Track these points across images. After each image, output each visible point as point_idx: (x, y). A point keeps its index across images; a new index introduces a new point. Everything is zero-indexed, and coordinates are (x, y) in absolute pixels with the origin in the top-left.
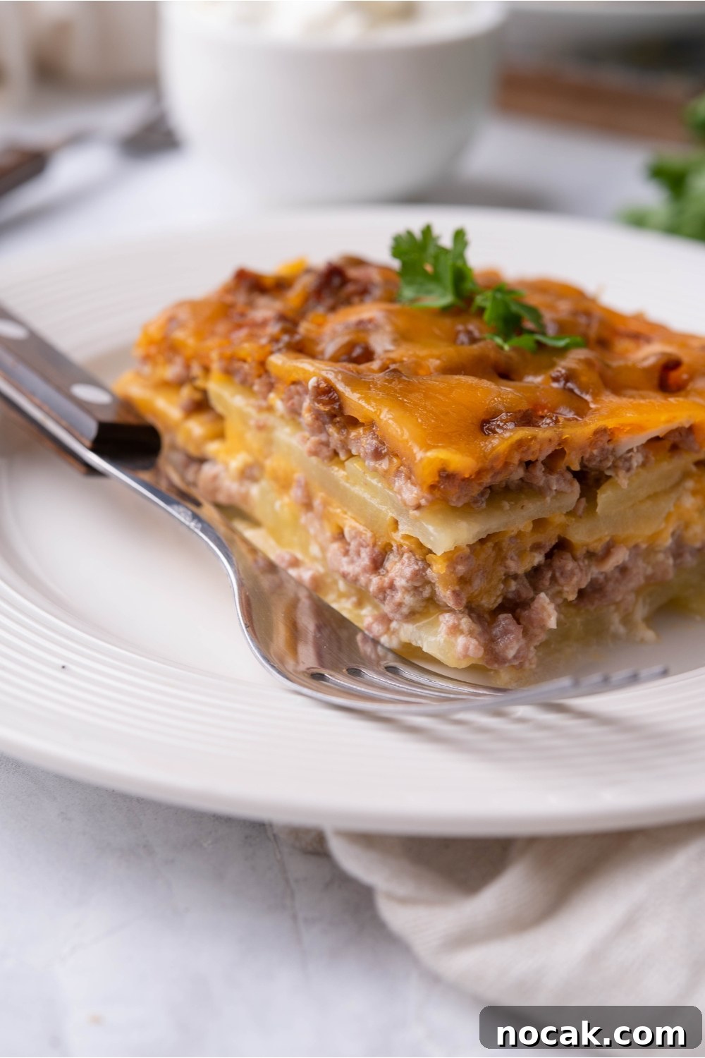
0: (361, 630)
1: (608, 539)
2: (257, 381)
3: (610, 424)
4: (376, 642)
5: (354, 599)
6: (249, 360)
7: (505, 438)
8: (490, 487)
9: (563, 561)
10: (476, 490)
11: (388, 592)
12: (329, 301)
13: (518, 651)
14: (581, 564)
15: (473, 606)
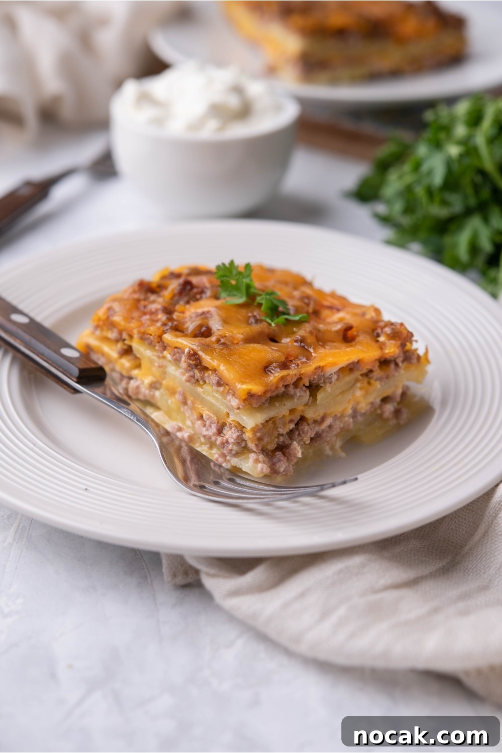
0: (212, 461)
1: (322, 414)
2: (157, 345)
3: (322, 364)
4: (220, 466)
5: (208, 446)
6: (153, 335)
7: (275, 376)
8: (270, 397)
9: (303, 427)
10: (264, 399)
11: (226, 444)
12: (186, 299)
13: (285, 468)
14: (311, 427)
15: (264, 449)
